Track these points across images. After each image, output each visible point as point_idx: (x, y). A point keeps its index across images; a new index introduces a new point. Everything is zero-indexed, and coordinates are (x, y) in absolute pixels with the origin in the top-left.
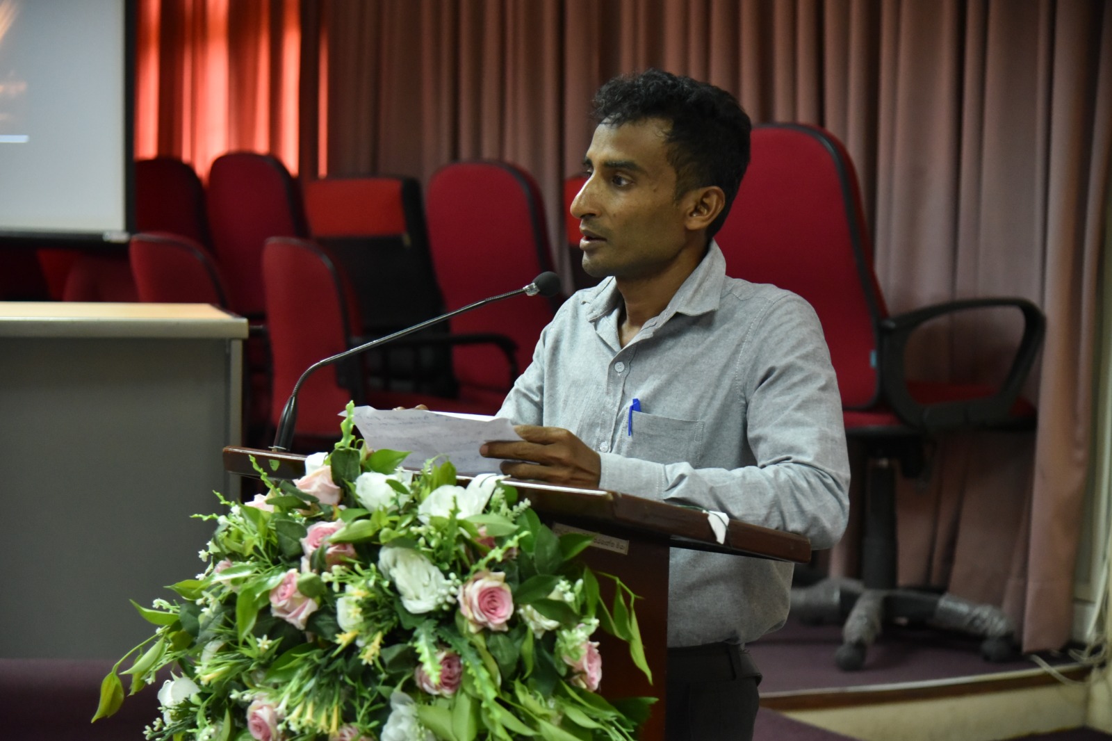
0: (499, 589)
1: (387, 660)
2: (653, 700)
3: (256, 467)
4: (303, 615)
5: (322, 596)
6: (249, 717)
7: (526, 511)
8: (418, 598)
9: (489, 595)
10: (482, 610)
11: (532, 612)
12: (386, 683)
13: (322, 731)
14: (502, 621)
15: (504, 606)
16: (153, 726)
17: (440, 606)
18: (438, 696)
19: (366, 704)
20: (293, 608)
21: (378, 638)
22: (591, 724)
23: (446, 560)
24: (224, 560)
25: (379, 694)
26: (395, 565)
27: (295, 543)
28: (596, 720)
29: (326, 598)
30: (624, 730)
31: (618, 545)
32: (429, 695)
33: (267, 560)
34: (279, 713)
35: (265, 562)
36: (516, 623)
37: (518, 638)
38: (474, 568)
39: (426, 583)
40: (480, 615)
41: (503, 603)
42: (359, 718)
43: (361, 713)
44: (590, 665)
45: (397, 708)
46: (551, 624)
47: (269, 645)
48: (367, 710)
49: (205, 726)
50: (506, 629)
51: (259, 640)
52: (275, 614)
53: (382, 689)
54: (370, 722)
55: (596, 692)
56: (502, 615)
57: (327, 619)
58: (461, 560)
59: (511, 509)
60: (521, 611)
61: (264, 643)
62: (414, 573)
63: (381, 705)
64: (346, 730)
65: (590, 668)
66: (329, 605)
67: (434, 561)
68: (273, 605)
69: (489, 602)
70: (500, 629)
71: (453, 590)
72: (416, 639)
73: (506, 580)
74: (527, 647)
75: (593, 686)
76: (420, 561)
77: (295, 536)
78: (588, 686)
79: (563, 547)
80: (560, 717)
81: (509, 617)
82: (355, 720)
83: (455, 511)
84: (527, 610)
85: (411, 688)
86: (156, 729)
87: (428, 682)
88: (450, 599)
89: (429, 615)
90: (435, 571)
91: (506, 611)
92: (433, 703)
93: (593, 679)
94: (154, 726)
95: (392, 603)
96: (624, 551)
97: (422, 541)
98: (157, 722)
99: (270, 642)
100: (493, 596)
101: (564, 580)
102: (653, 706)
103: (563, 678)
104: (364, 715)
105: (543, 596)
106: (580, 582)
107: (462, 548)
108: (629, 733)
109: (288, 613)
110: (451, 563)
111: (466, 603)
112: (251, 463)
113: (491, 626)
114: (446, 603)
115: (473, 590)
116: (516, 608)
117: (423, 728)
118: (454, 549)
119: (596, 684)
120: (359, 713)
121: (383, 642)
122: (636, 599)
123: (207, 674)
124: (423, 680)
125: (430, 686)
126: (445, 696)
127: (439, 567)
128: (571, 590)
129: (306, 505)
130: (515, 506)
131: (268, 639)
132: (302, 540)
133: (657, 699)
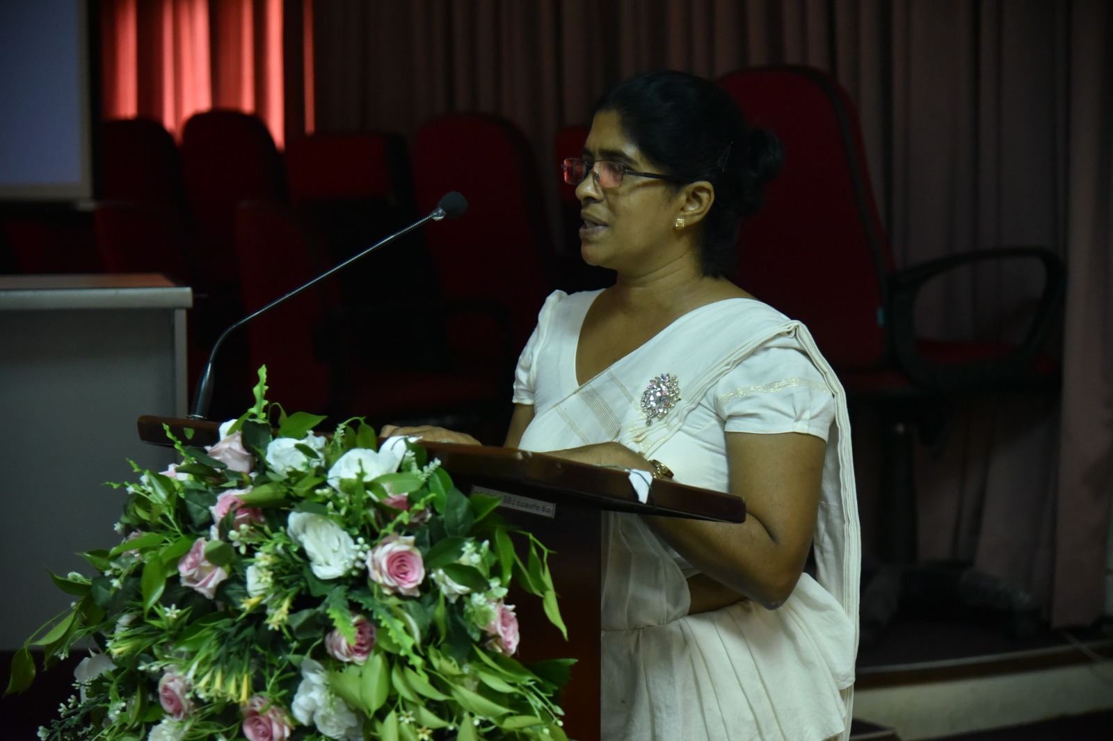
0: (409, 553)
1: (295, 626)
2: (573, 661)
3: (169, 435)
4: (212, 584)
5: (231, 565)
6: (160, 690)
7: (436, 471)
8: (328, 564)
9: (399, 560)
10: (391, 575)
11: (443, 577)
12: (297, 652)
13: (231, 700)
14: (413, 585)
15: (414, 572)
16: (67, 704)
17: (349, 572)
18: (350, 663)
19: (277, 673)
20: (201, 577)
21: (286, 604)
22: (508, 689)
23: (356, 525)
24: (136, 531)
25: (290, 663)
26: (304, 531)
27: (205, 512)
28: (513, 685)
29: (235, 567)
30: (543, 695)
31: (544, 508)
32: (341, 662)
33: (177, 529)
34: (187, 682)
35: (176, 532)
36: (428, 587)
37: (431, 604)
38: (383, 531)
39: (336, 549)
40: (390, 580)
41: (413, 568)
42: (269, 687)
43: (271, 681)
44: (504, 628)
45: (307, 677)
46: (460, 588)
47: (177, 614)
48: (276, 679)
49: (117, 700)
50: (418, 594)
51: (167, 609)
52: (184, 584)
53: (293, 658)
54: (280, 690)
55: (514, 656)
56: (412, 579)
57: (237, 587)
58: (370, 525)
59: (422, 470)
60: (433, 576)
61: (172, 613)
62: (323, 539)
63: (292, 674)
64: (256, 700)
65: (505, 632)
66: (239, 574)
67: (344, 526)
68: (181, 575)
69: (398, 567)
70: (411, 594)
71: (361, 555)
72: (327, 606)
73: (417, 544)
74: (439, 612)
75: (511, 650)
76: (329, 526)
77: (205, 504)
78: (504, 650)
79: (473, 510)
80: (476, 683)
81: (420, 582)
82: (265, 689)
83: (361, 474)
84: (439, 574)
85: (322, 655)
86: (71, 706)
87: (339, 648)
88: (358, 565)
89: (337, 581)
90: (344, 535)
91: (417, 576)
92: (344, 671)
93: (509, 643)
94: (69, 703)
95: (301, 569)
96: (551, 515)
97: (330, 505)
98: (72, 700)
99: (178, 611)
100: (402, 561)
101: (470, 542)
102: (572, 667)
103: (478, 644)
104: (274, 684)
105: (456, 562)
106: (486, 544)
107: (371, 513)
108: (549, 698)
109: (196, 582)
110: (360, 528)
111: (375, 568)
112: (165, 432)
113: (402, 590)
114: (355, 568)
115: (382, 554)
116: (428, 573)
117: (333, 696)
118: (364, 513)
119: (513, 648)
120: (269, 682)
121: (292, 607)
122: (549, 554)
123: (118, 647)
124: (334, 646)
125: (341, 653)
126: (357, 663)
127: (348, 532)
128: (477, 552)
129: (216, 472)
130: (425, 468)
131: (177, 608)
132: (212, 508)
133: (576, 660)
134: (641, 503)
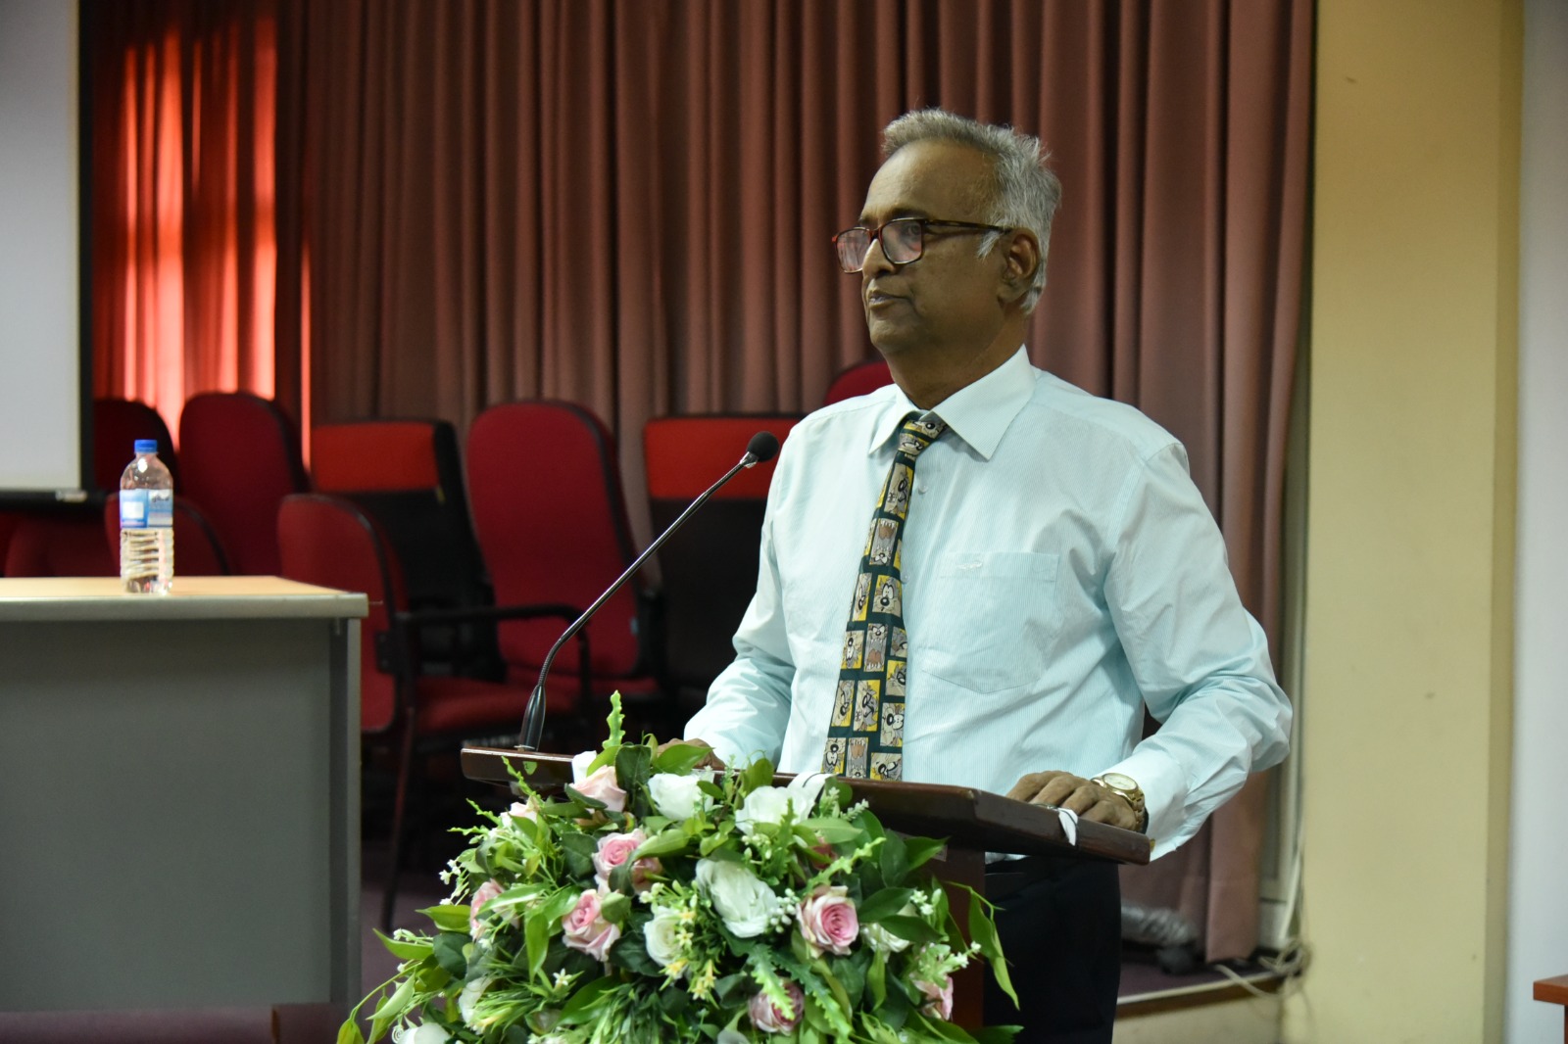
0: (844, 905)
1: (722, 993)
2: (1018, 1028)
3: (510, 770)
4: (607, 945)
7: (862, 814)
8: (743, 919)
9: (833, 914)
10: (826, 931)
11: (879, 931)
12: (707, 1020)
14: (848, 943)
15: (848, 927)
17: (772, 928)
18: (774, 1034)
20: (593, 936)
21: (709, 967)
23: (776, 874)
24: (488, 881)
25: (703, 1034)
26: (713, 879)
27: (585, 860)
29: (629, 922)
32: (765, 1033)
33: (552, 880)
35: (551, 883)
36: (859, 945)
37: (863, 963)
38: (812, 882)
39: (753, 901)
40: (823, 937)
41: (848, 923)
44: (944, 993)
46: (899, 944)
47: (568, 980)
50: (849, 952)
51: (555, 975)
52: (570, 944)
53: (706, 1028)
55: (950, 1021)
56: (847, 936)
57: (632, 948)
58: (794, 874)
59: (846, 812)
60: (867, 932)
61: (563, 979)
62: (739, 891)
65: (944, 996)
66: (636, 931)
67: (759, 876)
68: (567, 934)
69: (833, 922)
70: (844, 953)
71: (790, 909)
72: (752, 968)
73: (849, 895)
74: (877, 972)
75: (946, 1013)
76: (745, 875)
77: (586, 851)
78: (942, 1016)
79: (910, 856)
81: (854, 939)
83: (790, 817)
84: (875, 931)
85: (746, 1026)
87: (763, 1015)
88: (786, 920)
89: (759, 939)
90: (763, 888)
91: (850, 932)
93: (945, 1007)
95: (715, 925)
97: (748, 851)
99: (569, 977)
100: (836, 914)
101: (919, 890)
102: (1017, 1036)
103: (916, 1007)
105: (891, 913)
106: (938, 893)
107: (795, 858)
109: (588, 942)
110: (782, 877)
111: (806, 923)
112: (506, 766)
113: (837, 950)
114: (781, 924)
115: (815, 908)
116: (861, 927)
118: (788, 860)
119: (948, 1011)
121: (716, 972)
122: (995, 911)
123: (485, 1018)
124: (757, 1015)
125: (768, 1024)
126: (784, 1033)
127: (767, 882)
128: (929, 901)
129: (588, 812)
130: (850, 810)
131: (567, 974)
132: (593, 855)
133: (1021, 1028)
134: (1070, 845)
